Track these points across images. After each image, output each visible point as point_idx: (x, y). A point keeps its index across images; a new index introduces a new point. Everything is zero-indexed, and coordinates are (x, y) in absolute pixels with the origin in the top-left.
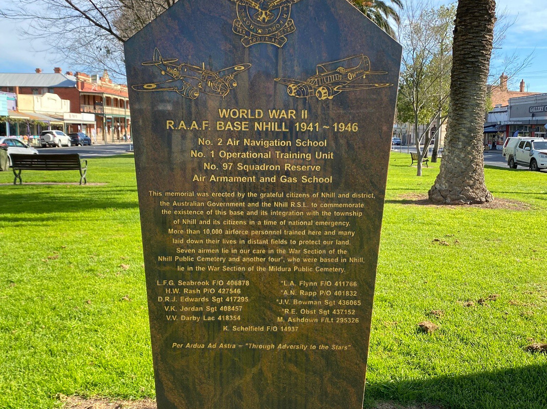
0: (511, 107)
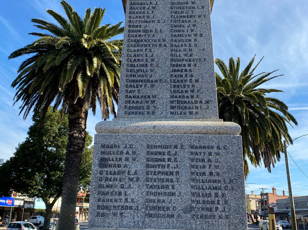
0: (278, 204)
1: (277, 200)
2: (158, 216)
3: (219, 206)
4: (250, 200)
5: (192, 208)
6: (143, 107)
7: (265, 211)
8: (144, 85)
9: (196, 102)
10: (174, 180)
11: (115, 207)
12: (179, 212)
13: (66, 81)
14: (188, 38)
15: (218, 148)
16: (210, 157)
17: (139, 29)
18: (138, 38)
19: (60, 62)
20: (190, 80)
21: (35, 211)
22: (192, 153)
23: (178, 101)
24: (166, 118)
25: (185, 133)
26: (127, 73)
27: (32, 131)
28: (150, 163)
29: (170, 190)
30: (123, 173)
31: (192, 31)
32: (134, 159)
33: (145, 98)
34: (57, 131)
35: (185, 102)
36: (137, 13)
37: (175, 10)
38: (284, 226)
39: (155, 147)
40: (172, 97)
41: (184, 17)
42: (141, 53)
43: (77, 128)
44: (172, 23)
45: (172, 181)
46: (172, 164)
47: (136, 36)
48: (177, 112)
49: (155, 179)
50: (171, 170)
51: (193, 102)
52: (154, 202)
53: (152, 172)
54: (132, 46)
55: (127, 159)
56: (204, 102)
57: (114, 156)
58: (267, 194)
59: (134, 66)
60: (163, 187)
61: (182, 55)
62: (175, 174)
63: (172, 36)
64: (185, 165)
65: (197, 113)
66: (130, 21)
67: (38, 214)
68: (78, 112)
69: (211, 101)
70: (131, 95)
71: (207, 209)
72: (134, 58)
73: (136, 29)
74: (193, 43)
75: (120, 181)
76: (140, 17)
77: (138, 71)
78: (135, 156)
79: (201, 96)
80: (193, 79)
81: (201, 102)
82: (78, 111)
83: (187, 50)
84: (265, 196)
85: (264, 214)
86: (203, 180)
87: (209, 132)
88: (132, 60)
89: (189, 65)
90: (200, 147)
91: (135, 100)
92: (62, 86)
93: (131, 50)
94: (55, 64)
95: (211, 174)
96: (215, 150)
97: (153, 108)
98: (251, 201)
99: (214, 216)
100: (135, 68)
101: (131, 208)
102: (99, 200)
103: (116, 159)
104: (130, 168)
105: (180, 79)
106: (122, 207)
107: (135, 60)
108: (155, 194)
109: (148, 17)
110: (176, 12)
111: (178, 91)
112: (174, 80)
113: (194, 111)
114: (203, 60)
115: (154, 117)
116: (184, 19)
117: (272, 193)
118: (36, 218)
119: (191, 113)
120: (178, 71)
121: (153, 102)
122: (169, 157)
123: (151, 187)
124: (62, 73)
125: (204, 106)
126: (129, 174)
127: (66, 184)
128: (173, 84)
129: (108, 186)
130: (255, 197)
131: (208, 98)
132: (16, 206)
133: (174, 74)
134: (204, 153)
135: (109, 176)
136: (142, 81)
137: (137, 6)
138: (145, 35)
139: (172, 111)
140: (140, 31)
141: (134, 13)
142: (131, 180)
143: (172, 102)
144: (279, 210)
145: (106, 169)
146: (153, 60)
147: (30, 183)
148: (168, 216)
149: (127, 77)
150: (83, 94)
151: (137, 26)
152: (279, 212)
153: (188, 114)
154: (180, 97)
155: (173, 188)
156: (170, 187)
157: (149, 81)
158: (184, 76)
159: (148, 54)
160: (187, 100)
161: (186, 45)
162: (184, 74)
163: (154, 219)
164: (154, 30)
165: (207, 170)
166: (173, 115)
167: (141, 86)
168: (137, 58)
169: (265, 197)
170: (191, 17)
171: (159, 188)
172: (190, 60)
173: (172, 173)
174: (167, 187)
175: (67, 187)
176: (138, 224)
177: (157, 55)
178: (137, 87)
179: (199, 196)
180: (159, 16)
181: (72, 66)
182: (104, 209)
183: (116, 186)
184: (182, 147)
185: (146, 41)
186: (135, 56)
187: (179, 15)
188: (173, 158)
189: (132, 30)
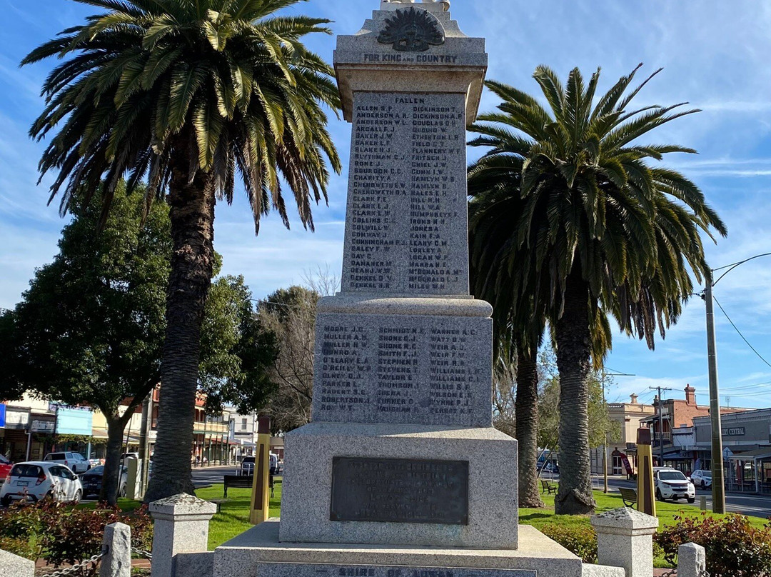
0: (696, 428)
1: (695, 419)
2: (392, 410)
3: (461, 399)
4: (626, 417)
5: (431, 401)
6: (374, 277)
7: (662, 447)
8: (375, 248)
9: (442, 272)
10: (412, 369)
11: (342, 399)
12: (416, 405)
13: (169, 128)
14: (435, 183)
15: (465, 332)
16: (455, 343)
17: (369, 167)
18: (368, 181)
19: (152, 83)
20: (436, 242)
21: (60, 439)
22: (433, 339)
23: (419, 270)
24: (404, 292)
25: (425, 315)
26: (353, 231)
27: (71, 241)
28: (383, 350)
29: (407, 381)
30: (351, 361)
31: (440, 172)
32: (364, 345)
33: (377, 265)
34: (135, 241)
35: (428, 272)
36: (367, 143)
37: (419, 140)
38: (708, 485)
39: (390, 330)
40: (412, 265)
41: (431, 151)
42: (372, 202)
43: (192, 240)
44: (415, 160)
45: (408, 371)
46: (410, 352)
47: (365, 178)
48: (418, 285)
49: (389, 369)
50: (408, 358)
51: (439, 272)
52: (388, 394)
53: (385, 360)
54: (359, 192)
55: (355, 345)
56: (452, 272)
57: (340, 341)
58: (670, 403)
59: (363, 222)
60: (398, 378)
61: (426, 207)
62: (412, 362)
63: (413, 179)
64: (424, 353)
65: (442, 287)
66: (357, 156)
67: (66, 446)
68: (195, 201)
69: (460, 271)
70: (359, 260)
71: (448, 402)
72: (362, 210)
73: (364, 167)
74: (441, 191)
75: (348, 370)
76: (371, 150)
77: (368, 228)
78: (365, 341)
79: (449, 265)
80: (440, 241)
81: (448, 272)
82: (195, 197)
83: (433, 201)
84: (665, 407)
85: (659, 455)
86: (444, 370)
87: (455, 313)
88: (360, 213)
89: (435, 222)
90: (444, 332)
91: (364, 268)
92: (158, 140)
93: (358, 198)
94: (140, 86)
95: (454, 363)
96: (461, 335)
97: (387, 279)
98: (628, 420)
99: (455, 410)
100: (363, 224)
101: (361, 400)
102: (324, 391)
103: (343, 344)
104: (359, 355)
105: (422, 240)
106: (351, 399)
107: (364, 213)
108: (389, 385)
109: (382, 150)
110: (419, 143)
111: (419, 257)
112: (415, 242)
113: (439, 283)
114: (453, 215)
115: (388, 290)
116: (431, 155)
117: (683, 401)
118: (62, 457)
119: (435, 287)
120: (421, 229)
121: (387, 271)
122: (406, 343)
123: (384, 377)
124: (159, 108)
125: (452, 278)
126: (358, 362)
127: (169, 371)
128: (413, 247)
129: (333, 376)
130: (640, 410)
131: (458, 267)
132: (12, 425)
133: (415, 233)
134: (448, 339)
135: (335, 365)
136: (373, 242)
137: (367, 133)
138: (377, 177)
139: (411, 283)
140: (370, 171)
141: (362, 143)
142: (361, 369)
143: (412, 272)
144: (698, 444)
145: (331, 356)
146: (387, 213)
147: (73, 367)
148: (404, 409)
149: (353, 236)
150: (208, 162)
151: (366, 164)
152: (697, 449)
153: (431, 287)
154: (422, 265)
155: (410, 378)
156: (407, 378)
157: (382, 242)
158: (428, 236)
159: (381, 204)
160: (431, 269)
161: (431, 193)
162: (428, 233)
163: (387, 413)
164: (389, 170)
165: (450, 359)
166: (413, 290)
167: (372, 249)
168: (366, 210)
169: (665, 410)
170: (440, 151)
171: (393, 379)
172: (436, 215)
173: (408, 362)
174: (403, 377)
175: (174, 378)
176: (369, 417)
177: (393, 207)
178: (367, 250)
179: (440, 388)
180: (396, 149)
181: (181, 91)
182: (330, 401)
183: (343, 376)
184: (422, 331)
185: (378, 185)
186: (363, 206)
187: (423, 148)
188: (410, 344)
189: (360, 169)
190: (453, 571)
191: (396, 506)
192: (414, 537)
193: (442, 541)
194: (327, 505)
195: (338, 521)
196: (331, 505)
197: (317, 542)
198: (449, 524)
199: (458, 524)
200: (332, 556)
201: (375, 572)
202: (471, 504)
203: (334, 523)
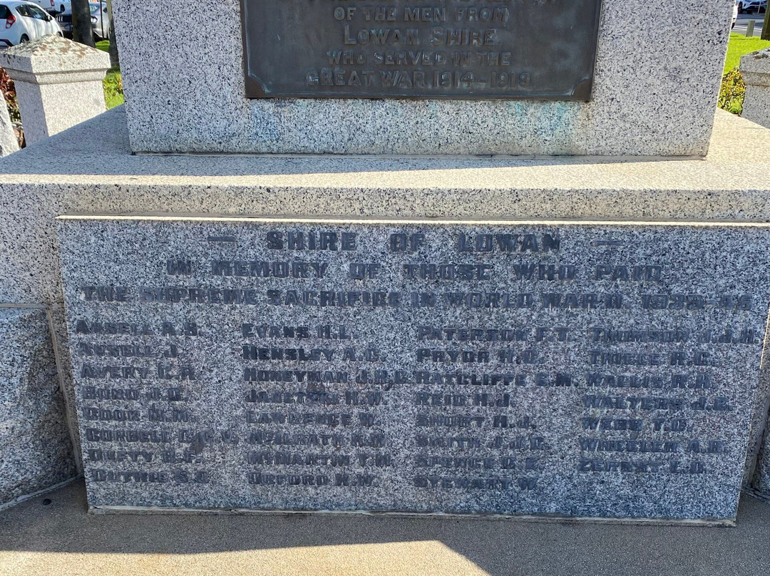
190: (562, 233)
191: (409, 58)
192: (455, 134)
193: (524, 142)
194: (236, 59)
195: (267, 98)
196: (245, 57)
197: (222, 152)
198: (544, 100)
199: (566, 99)
200: (246, 199)
201: (358, 239)
202: (604, 46)
203: (256, 105)
